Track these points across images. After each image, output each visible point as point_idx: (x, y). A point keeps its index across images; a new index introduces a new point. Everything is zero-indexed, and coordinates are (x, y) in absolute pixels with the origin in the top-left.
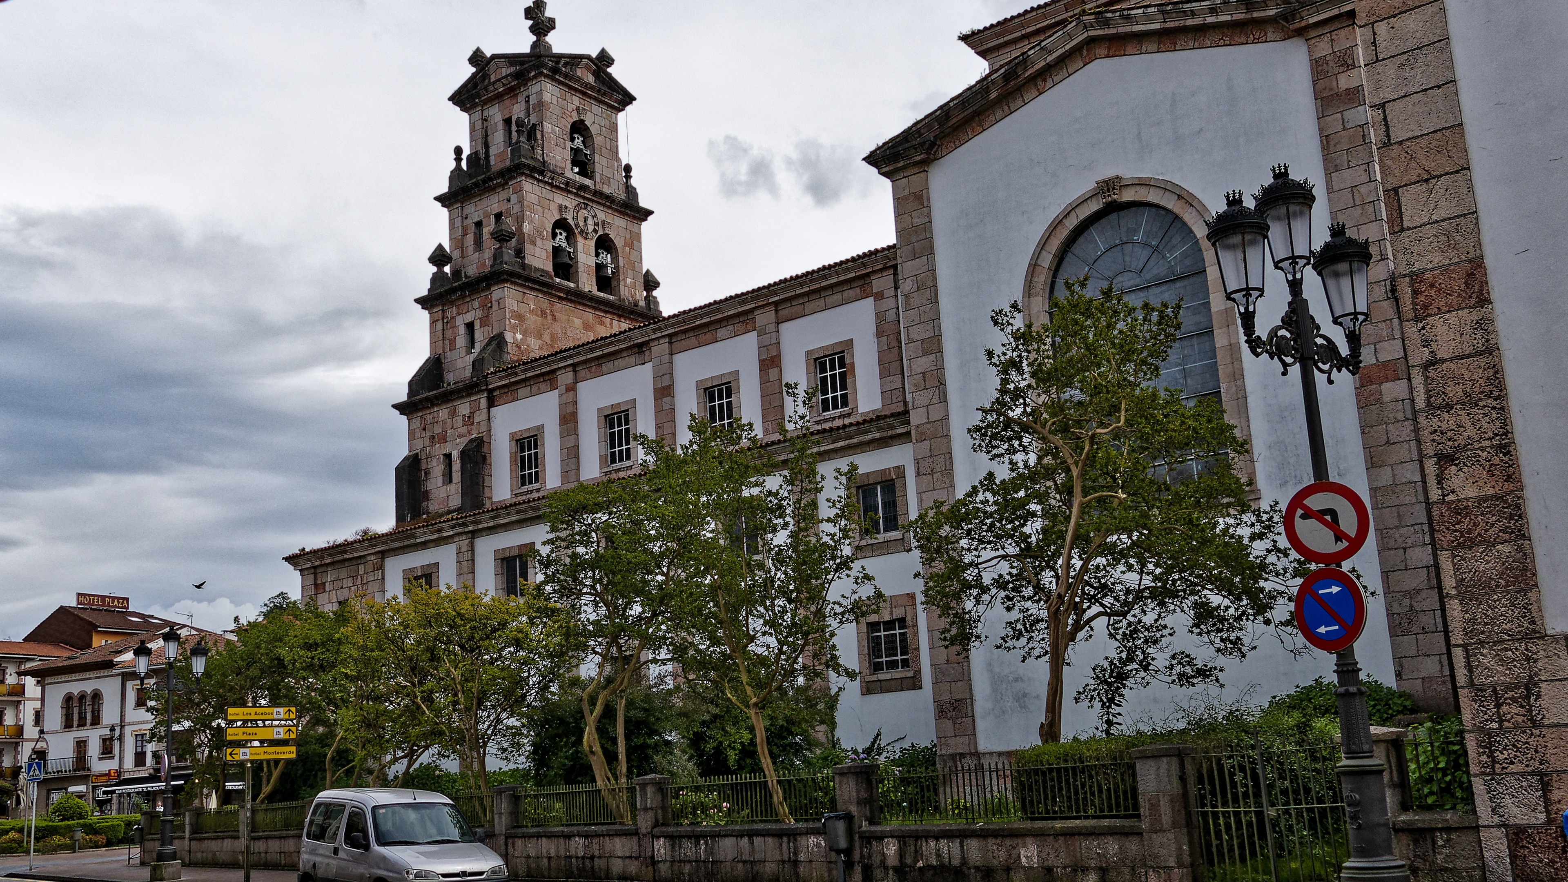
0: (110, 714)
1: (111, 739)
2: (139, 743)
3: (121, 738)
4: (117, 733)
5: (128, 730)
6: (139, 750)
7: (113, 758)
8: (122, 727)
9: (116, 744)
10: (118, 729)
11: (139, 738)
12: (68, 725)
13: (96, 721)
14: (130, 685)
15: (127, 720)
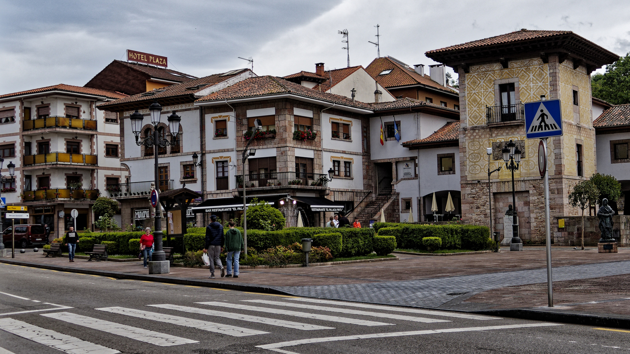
0: (190, 144)
1: (192, 166)
2: (220, 170)
3: (202, 165)
4: (199, 160)
5: (209, 158)
6: (221, 175)
7: (195, 181)
8: (203, 155)
9: (198, 170)
10: (199, 156)
11: (220, 165)
12: (148, 153)
13: (176, 150)
14: (208, 117)
15: (208, 148)
